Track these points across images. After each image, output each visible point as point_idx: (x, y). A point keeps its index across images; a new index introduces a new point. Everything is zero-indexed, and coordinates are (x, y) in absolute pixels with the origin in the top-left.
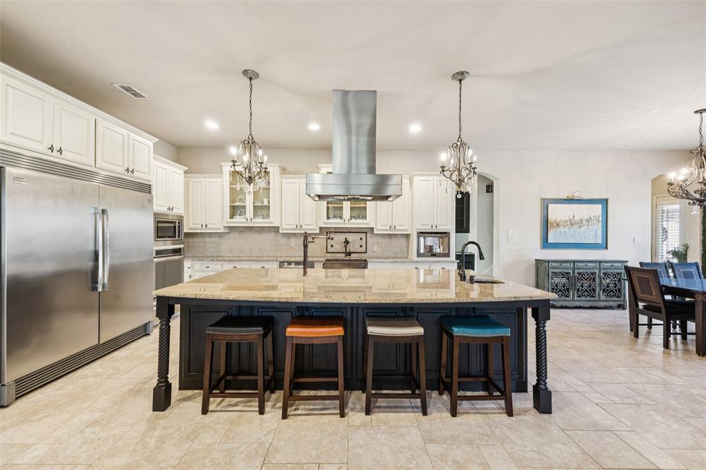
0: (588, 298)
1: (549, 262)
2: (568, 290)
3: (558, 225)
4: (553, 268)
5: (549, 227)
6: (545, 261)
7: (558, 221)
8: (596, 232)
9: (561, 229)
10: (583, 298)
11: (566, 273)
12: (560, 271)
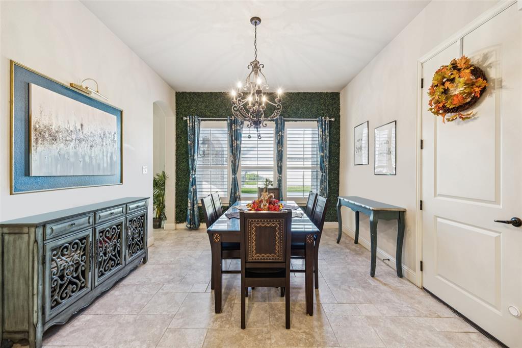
0: (114, 270)
1: (44, 225)
2: (83, 273)
3: (54, 139)
4: (56, 237)
5: (33, 138)
6: (36, 226)
7: (54, 128)
8: (111, 158)
9: (59, 146)
10: (108, 274)
11: (81, 240)
12: (69, 239)
